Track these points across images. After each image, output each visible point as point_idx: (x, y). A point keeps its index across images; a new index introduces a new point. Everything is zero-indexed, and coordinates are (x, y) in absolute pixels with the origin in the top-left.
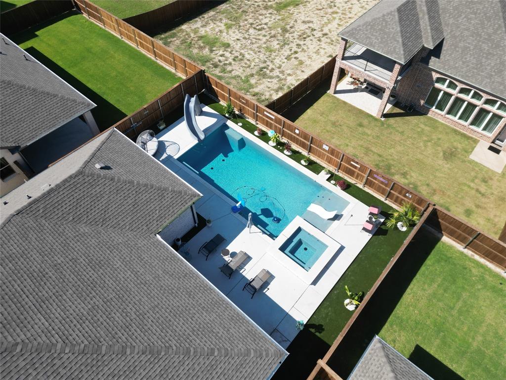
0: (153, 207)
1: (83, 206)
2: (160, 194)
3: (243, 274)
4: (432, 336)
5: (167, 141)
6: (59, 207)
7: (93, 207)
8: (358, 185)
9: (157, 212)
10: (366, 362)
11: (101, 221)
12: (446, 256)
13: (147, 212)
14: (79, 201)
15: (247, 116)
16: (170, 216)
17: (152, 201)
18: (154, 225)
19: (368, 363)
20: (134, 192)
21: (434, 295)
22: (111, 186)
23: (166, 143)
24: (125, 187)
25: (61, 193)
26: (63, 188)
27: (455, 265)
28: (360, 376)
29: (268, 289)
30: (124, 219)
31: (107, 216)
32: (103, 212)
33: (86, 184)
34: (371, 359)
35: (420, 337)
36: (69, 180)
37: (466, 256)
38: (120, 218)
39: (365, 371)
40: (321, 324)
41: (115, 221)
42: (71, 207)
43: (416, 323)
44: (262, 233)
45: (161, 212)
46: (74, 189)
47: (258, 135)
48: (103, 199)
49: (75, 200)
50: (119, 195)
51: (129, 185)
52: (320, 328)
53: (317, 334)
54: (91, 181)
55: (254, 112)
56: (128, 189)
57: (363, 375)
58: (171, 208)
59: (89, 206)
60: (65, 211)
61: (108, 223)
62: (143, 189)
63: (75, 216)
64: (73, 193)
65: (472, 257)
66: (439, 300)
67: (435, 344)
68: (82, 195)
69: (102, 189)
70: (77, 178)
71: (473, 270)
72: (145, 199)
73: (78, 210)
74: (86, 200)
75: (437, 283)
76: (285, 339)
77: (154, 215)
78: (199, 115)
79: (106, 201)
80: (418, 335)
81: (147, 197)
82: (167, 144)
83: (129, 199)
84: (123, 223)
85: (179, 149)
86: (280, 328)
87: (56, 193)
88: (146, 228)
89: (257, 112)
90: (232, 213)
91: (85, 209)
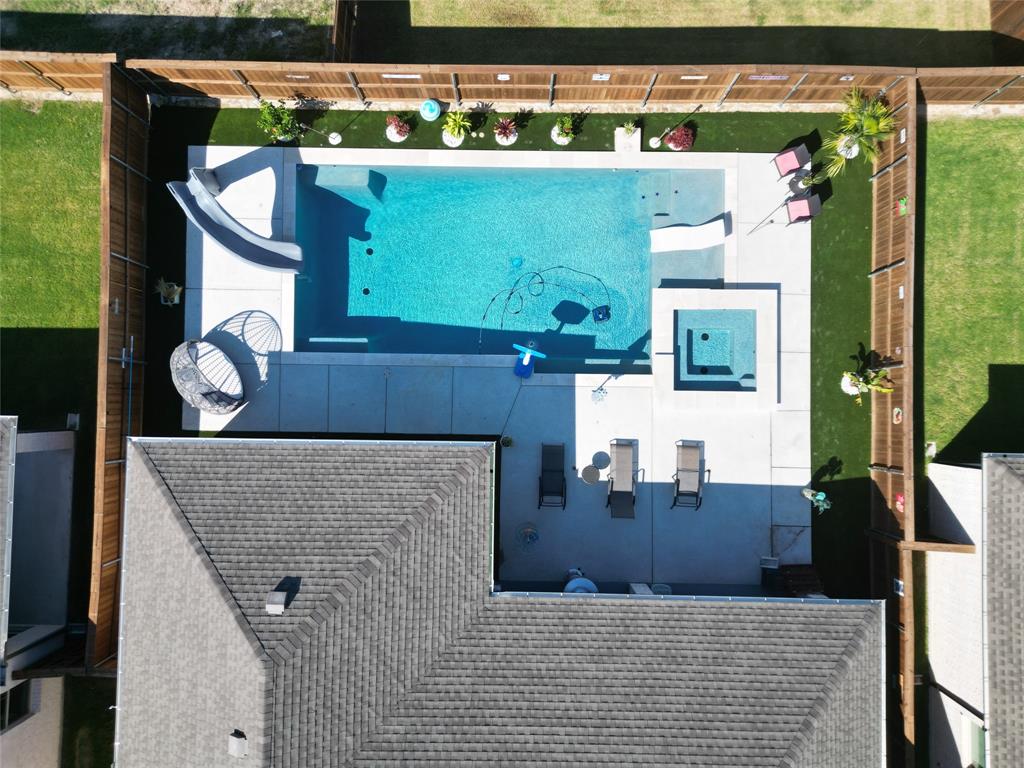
0: (444, 560)
1: (343, 701)
2: (433, 528)
3: (646, 481)
4: (1003, 330)
5: (225, 323)
6: (312, 750)
7: (360, 684)
8: (705, 109)
9: (457, 558)
10: (997, 511)
11: (395, 682)
12: (953, 152)
13: (444, 580)
14: (329, 704)
15: (328, 100)
16: (481, 540)
17: (432, 553)
18: (475, 584)
19: (1001, 512)
20: (391, 579)
21: (972, 250)
22: (347, 618)
23: (228, 328)
24: (369, 592)
25: (288, 732)
26: (279, 722)
27: (976, 159)
28: (1002, 540)
29: (709, 471)
30: (423, 634)
31: (395, 665)
32: (382, 668)
33: (307, 669)
34: (1001, 502)
35: (986, 349)
36: (272, 700)
37: (985, 122)
38: (416, 641)
39: (1005, 528)
40: (831, 456)
41: (415, 655)
42: (329, 726)
43: (970, 328)
44: (613, 378)
45: (463, 552)
46: (298, 700)
47: (403, 139)
48: (360, 653)
49: (321, 711)
50: (375, 614)
51: (370, 578)
52: (834, 465)
53: (837, 477)
54: (307, 654)
55: (349, 85)
56: (376, 586)
57: (1005, 536)
58: (470, 527)
59: (352, 689)
60: (328, 743)
61: (408, 672)
62: (398, 555)
63: (351, 727)
64: (305, 707)
65: (998, 116)
66: (985, 255)
67: (1015, 340)
68: (321, 690)
69: (339, 641)
70: (281, 682)
71: (1012, 145)
72: (418, 566)
73: (344, 716)
74: (337, 688)
75: (967, 225)
76: (798, 530)
77: (457, 570)
78: (221, 190)
79: (367, 651)
80: (980, 347)
81: (419, 558)
82: (233, 329)
83: (397, 599)
84: (429, 642)
85: (273, 319)
86: (778, 520)
87: (280, 743)
88: (467, 605)
89: (357, 83)
90: (525, 382)
91: (352, 700)
